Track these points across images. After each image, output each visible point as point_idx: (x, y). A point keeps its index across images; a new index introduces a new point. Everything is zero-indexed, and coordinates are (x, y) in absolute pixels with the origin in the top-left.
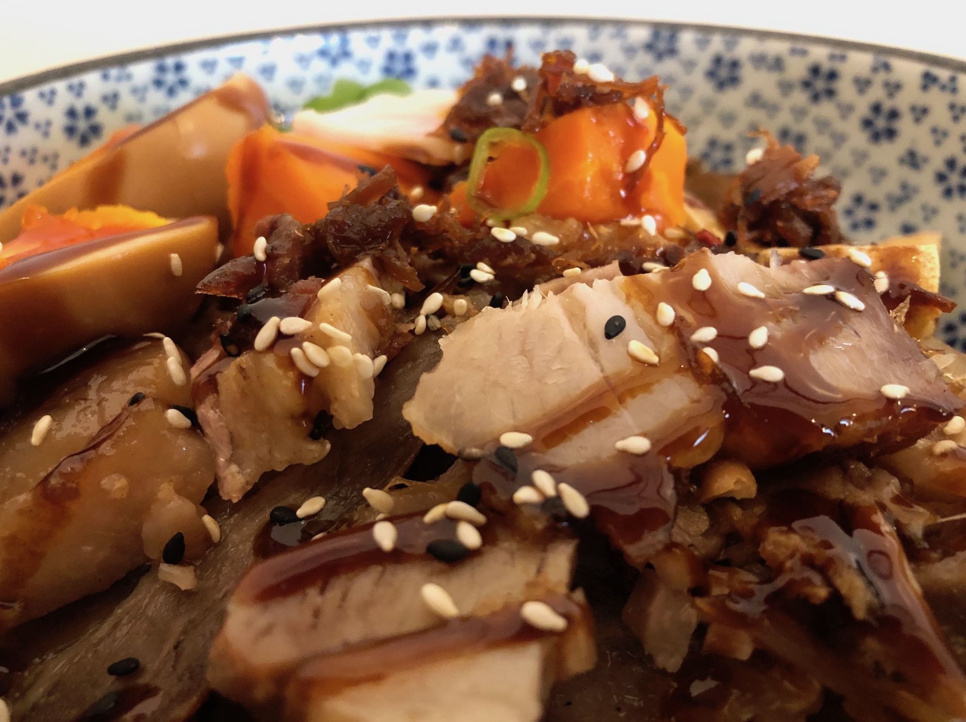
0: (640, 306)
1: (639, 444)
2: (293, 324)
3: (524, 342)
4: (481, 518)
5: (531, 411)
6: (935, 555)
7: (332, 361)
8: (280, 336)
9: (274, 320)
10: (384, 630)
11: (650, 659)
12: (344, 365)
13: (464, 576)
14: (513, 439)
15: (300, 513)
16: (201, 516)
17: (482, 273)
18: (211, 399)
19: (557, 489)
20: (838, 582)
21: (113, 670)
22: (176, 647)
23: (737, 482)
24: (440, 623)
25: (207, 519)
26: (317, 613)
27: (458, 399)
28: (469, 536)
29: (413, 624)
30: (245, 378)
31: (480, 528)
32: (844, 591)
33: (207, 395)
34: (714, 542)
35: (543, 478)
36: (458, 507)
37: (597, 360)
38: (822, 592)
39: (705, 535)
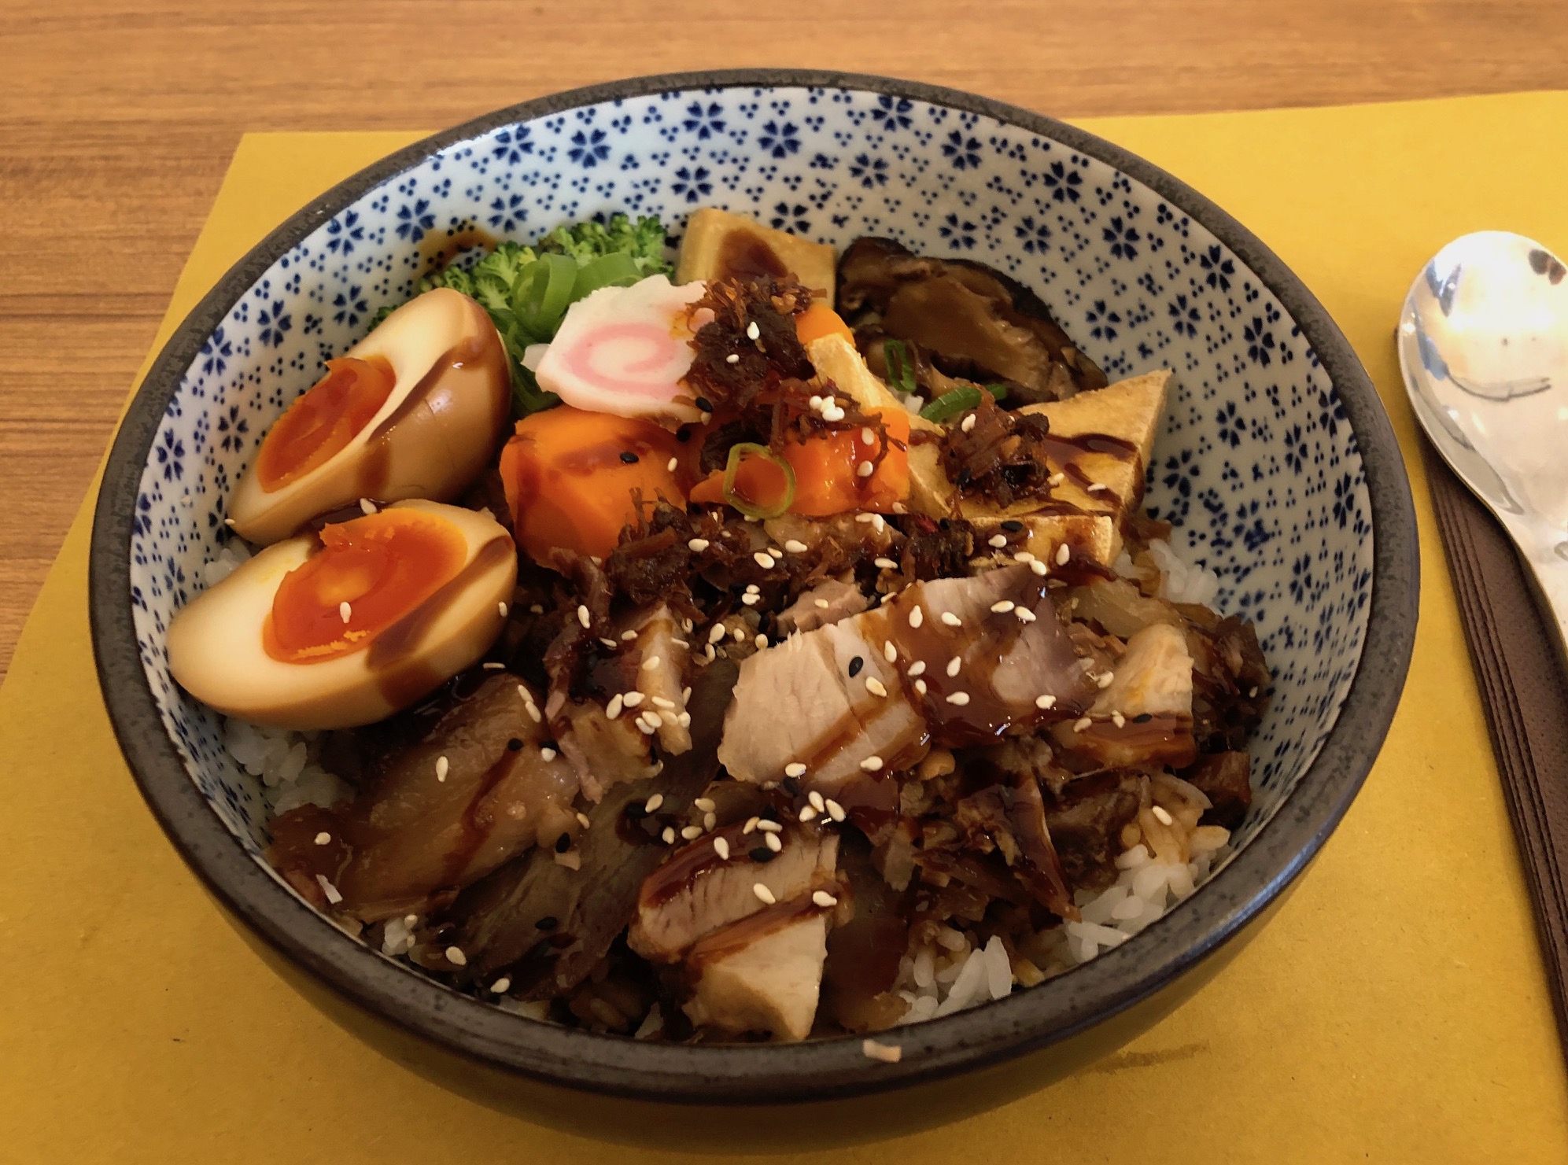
0: (872, 643)
1: (875, 763)
2: (633, 699)
3: (793, 683)
4: (778, 827)
5: (802, 742)
6: (1064, 807)
7: (664, 722)
8: (624, 708)
9: (619, 697)
10: (736, 915)
11: (889, 885)
12: (671, 724)
13: (774, 869)
14: (795, 770)
15: (648, 809)
16: (575, 816)
17: (751, 596)
18: (567, 736)
19: (825, 806)
20: (998, 842)
21: (539, 925)
22: (578, 906)
23: (941, 768)
24: (765, 908)
25: (581, 817)
26: (692, 906)
27: (753, 739)
28: (774, 843)
29: (752, 909)
30: (599, 730)
31: (777, 834)
32: (1002, 848)
33: (563, 733)
34: (927, 804)
35: (815, 798)
36: (765, 824)
37: (845, 693)
38: (989, 849)
39: (922, 800)
